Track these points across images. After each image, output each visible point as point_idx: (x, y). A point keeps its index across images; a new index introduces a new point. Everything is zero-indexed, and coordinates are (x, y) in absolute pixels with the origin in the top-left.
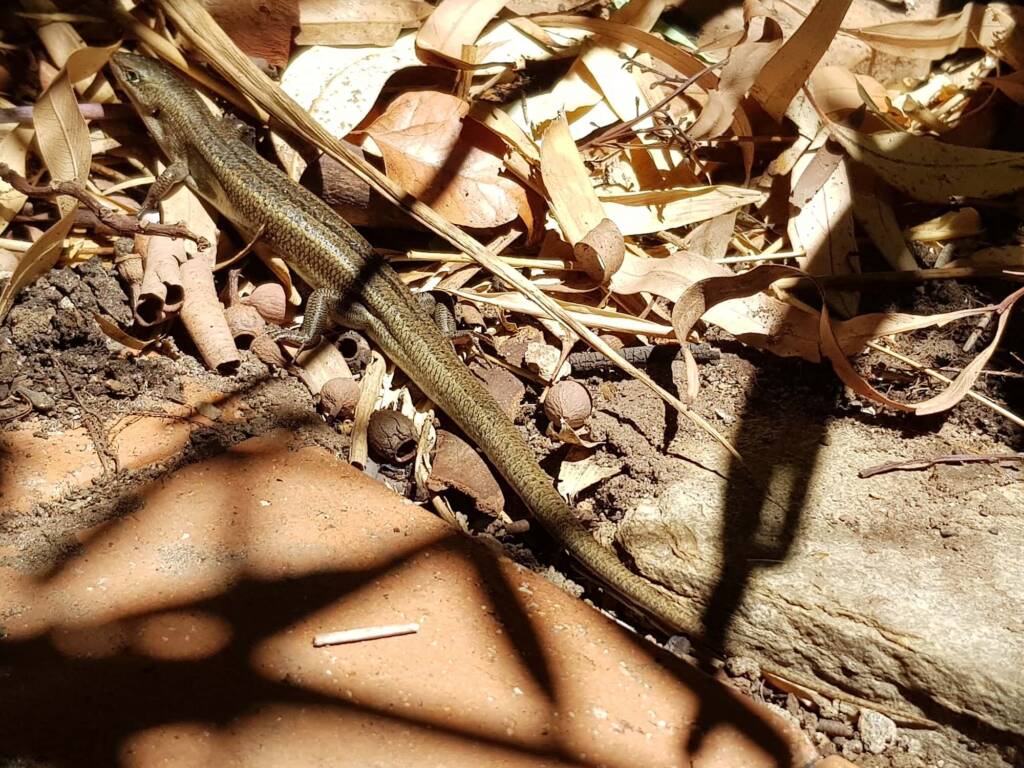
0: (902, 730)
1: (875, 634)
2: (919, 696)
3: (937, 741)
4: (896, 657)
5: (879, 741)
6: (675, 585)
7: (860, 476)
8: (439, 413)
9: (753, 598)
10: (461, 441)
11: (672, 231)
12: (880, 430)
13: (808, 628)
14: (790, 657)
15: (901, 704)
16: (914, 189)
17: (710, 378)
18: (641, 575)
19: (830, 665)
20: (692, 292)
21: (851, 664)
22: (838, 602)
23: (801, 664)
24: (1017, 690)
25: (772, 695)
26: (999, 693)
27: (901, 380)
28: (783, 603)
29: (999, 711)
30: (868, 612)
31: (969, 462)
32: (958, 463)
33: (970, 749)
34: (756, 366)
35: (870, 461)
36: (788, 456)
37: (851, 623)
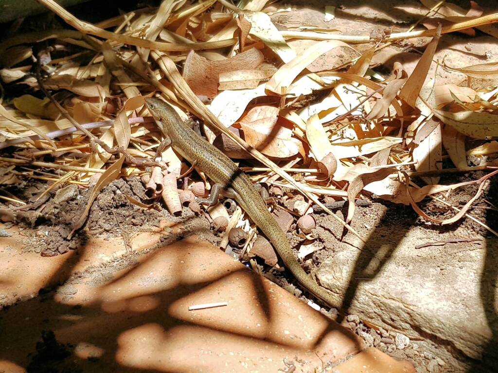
0: (412, 341)
1: (401, 305)
2: (417, 328)
3: (424, 345)
4: (408, 313)
5: (401, 345)
6: (333, 290)
7: (416, 248)
8: (258, 229)
9: (360, 293)
10: (265, 239)
11: (365, 155)
12: (430, 231)
13: (378, 304)
14: (373, 315)
15: (412, 331)
16: (472, 134)
17: (367, 213)
18: (322, 286)
19: (386, 317)
20: (357, 179)
21: (394, 317)
22: (389, 294)
23: (377, 317)
24: (449, 324)
25: (367, 329)
26: (443, 325)
27: (443, 211)
28: (370, 295)
29: (443, 332)
30: (400, 297)
31: (460, 242)
32: (456, 242)
33: (436, 348)
34: (388, 207)
35: (422, 243)
36: (390, 241)
37: (394, 302)
